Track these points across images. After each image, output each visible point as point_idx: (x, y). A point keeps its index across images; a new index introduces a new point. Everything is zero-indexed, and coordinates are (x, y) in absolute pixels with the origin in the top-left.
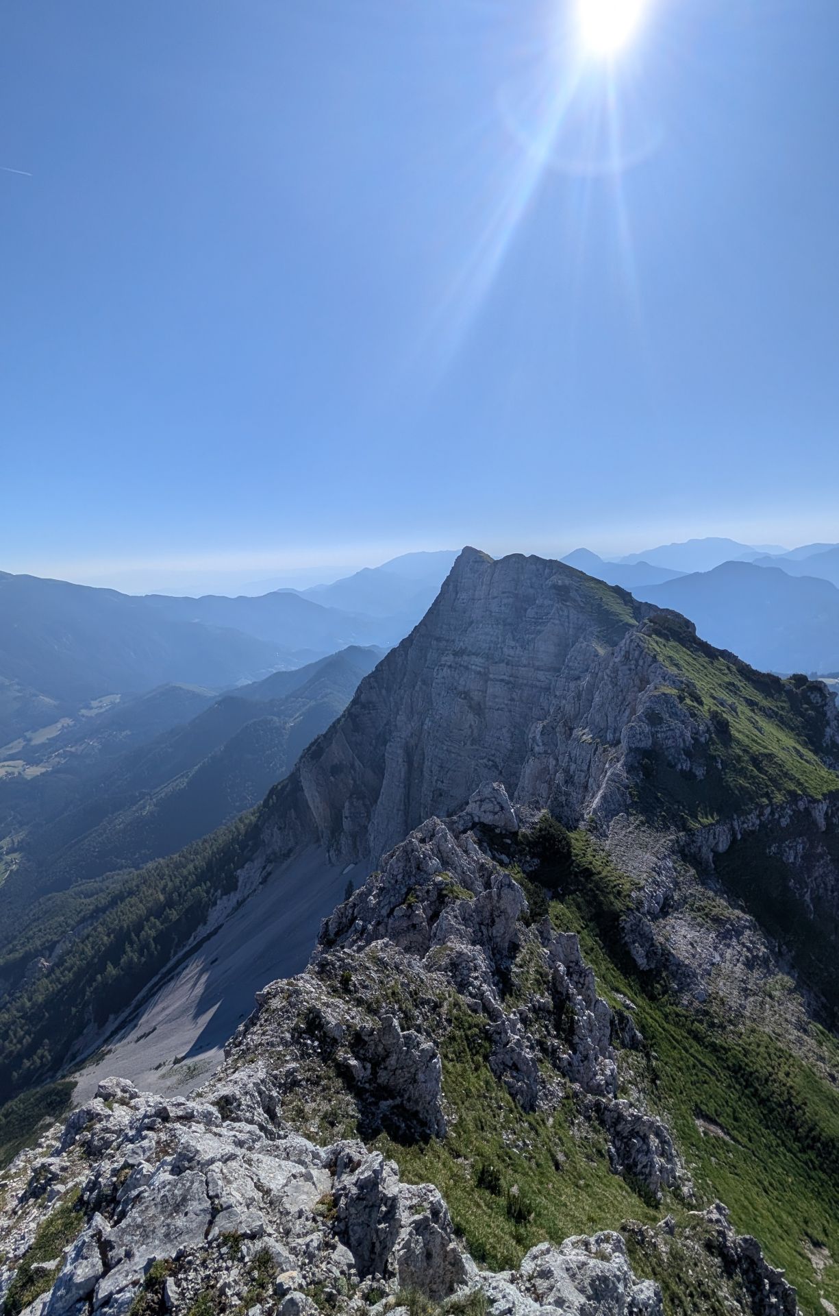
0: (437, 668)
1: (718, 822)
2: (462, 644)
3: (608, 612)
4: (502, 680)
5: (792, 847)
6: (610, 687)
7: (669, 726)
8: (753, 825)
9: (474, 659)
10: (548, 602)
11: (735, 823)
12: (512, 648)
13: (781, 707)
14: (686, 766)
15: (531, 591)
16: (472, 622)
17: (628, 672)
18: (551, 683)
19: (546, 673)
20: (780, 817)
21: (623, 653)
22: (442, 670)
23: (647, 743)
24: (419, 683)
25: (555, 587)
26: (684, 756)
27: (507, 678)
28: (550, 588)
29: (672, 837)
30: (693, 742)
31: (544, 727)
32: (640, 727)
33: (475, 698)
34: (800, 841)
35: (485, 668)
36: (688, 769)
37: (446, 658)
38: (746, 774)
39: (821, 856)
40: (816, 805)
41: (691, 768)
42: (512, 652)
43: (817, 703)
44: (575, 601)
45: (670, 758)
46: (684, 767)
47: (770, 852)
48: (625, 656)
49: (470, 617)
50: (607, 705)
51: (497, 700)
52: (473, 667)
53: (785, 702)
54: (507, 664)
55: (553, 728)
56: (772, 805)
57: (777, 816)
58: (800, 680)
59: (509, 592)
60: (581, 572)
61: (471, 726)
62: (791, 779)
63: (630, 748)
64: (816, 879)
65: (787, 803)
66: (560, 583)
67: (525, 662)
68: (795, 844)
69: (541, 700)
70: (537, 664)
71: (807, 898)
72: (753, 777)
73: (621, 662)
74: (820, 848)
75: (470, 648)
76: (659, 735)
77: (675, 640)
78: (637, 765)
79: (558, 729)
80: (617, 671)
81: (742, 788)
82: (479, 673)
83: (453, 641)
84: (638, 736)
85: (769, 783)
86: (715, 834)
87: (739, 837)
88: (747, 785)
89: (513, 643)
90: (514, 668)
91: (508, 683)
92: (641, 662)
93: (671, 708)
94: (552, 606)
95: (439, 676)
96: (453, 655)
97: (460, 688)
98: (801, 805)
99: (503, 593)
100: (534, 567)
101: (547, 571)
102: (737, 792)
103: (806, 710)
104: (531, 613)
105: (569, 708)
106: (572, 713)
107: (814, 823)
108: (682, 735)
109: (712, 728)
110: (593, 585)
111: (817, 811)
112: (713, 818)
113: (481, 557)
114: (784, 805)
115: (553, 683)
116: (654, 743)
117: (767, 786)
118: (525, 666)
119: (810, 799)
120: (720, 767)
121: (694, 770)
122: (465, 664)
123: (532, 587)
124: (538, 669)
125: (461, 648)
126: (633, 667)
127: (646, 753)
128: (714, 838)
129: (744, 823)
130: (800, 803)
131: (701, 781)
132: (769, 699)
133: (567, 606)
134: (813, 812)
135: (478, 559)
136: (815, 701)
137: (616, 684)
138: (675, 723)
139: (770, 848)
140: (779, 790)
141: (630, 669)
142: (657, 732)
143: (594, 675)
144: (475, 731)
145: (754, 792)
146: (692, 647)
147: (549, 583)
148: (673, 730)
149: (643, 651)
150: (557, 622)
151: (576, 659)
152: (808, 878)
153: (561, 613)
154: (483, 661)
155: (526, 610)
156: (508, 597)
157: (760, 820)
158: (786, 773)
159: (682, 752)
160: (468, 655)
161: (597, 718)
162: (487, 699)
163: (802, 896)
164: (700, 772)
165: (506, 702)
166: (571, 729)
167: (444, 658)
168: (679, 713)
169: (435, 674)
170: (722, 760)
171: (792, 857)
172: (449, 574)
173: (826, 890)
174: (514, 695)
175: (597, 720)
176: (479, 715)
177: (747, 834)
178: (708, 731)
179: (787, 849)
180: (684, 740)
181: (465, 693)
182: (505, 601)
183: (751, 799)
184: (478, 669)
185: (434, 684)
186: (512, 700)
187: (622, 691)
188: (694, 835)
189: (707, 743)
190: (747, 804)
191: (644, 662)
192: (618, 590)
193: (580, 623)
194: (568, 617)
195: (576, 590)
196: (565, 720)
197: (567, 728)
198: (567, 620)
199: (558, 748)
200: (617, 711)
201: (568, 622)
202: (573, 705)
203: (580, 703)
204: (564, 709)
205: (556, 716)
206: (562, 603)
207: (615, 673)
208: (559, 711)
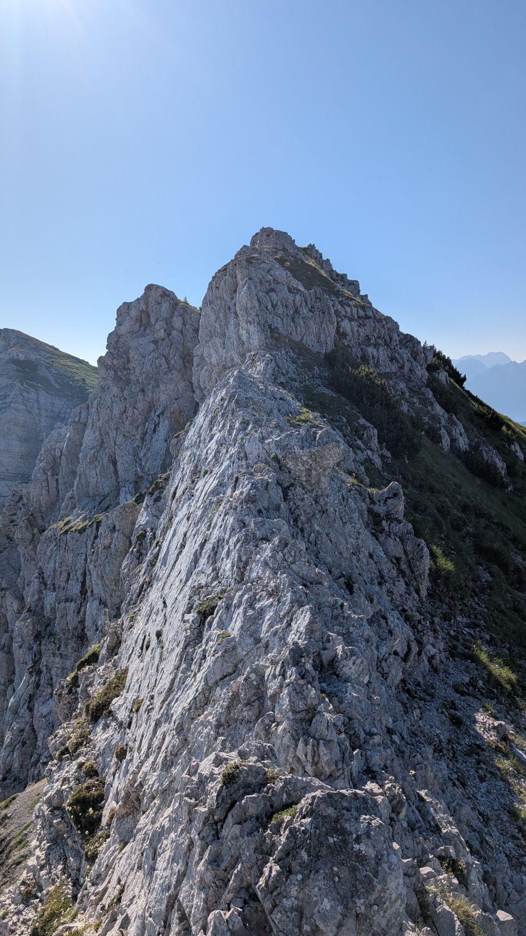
10: (5, 382)
25: (15, 361)
28: (7, 362)
44: (46, 381)
60: (53, 347)
66: (22, 357)
73: (131, 332)
94: (12, 386)
101: (2, 343)
106: (44, 500)
110: (70, 364)
126: (162, 334)
133: (35, 387)
137: (128, 382)
141: (155, 342)
147: (5, 357)
150: (21, 407)
153: (25, 394)
166: (44, 530)
175: (93, 481)
193: (56, 409)
194: (38, 401)
195: (47, 368)
196: (32, 515)
197: (36, 530)
198: (36, 405)
199: (21, 574)
200: (138, 437)
201: (38, 409)
202: (45, 484)
203: (57, 480)
204: (28, 499)
205: (15, 514)
206: (27, 383)
207: (122, 357)
208: (20, 505)
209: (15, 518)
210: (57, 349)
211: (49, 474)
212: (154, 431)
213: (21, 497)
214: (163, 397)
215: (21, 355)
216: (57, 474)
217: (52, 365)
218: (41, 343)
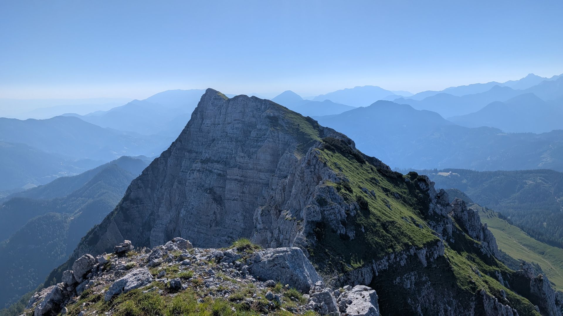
0: (189, 172)
1: (363, 266)
2: (207, 155)
3: (303, 134)
4: (236, 180)
5: (409, 278)
6: (300, 182)
7: (331, 207)
8: (385, 266)
9: (216, 165)
10: (264, 127)
11: (374, 266)
12: (242, 157)
13: (404, 192)
14: (343, 231)
15: (254, 120)
16: (214, 140)
17: (310, 173)
18: (269, 181)
19: (266, 174)
20: (400, 260)
21: (306, 161)
22: (193, 173)
23: (319, 218)
24: (176, 183)
25: (269, 117)
26: (341, 225)
27: (240, 178)
28: (266, 117)
29: (336, 277)
30: (346, 216)
31: (263, 211)
32: (314, 208)
33: (218, 193)
34: (413, 274)
35: (223, 171)
36: (344, 233)
37: (196, 165)
38: (379, 234)
39: (425, 282)
40: (420, 251)
41: (346, 233)
42: (242, 160)
43: (424, 189)
44: (282, 126)
45: (333, 227)
46: (342, 232)
47: (396, 283)
48: (308, 163)
49: (212, 136)
50: (299, 195)
51: (233, 193)
52: (216, 171)
53: (405, 189)
54: (239, 168)
55: (269, 211)
56: (395, 253)
57: (398, 259)
58: (413, 175)
59: (238, 120)
60: (285, 108)
61: (215, 213)
62: (405, 236)
63: (308, 221)
64: (423, 297)
65: (404, 251)
66: (272, 115)
67: (251, 166)
68: (410, 276)
69: (263, 191)
70: (259, 168)
71: (419, 309)
72: (383, 236)
73: (305, 167)
74: (424, 277)
75: (213, 158)
76: (325, 212)
77: (339, 153)
78: (312, 232)
79: (271, 212)
80: (304, 172)
81: (377, 243)
82: (219, 175)
83: (201, 153)
84: (313, 214)
85: (393, 239)
86: (362, 273)
87: (377, 274)
88: (380, 241)
89: (242, 154)
90: (244, 171)
91: (240, 181)
92: (317, 167)
93: (332, 195)
94: (267, 129)
95: (191, 178)
96: (201, 162)
97: (207, 186)
98: (412, 252)
99: (235, 120)
100: (254, 103)
101: (263, 107)
102: (374, 246)
103: (418, 193)
104: (253, 134)
105: (278, 197)
106: (280, 200)
107: (420, 263)
108: (339, 211)
109: (358, 207)
110: (293, 116)
111: (421, 254)
112: (360, 263)
113: (219, 96)
114: (402, 252)
115: (270, 181)
116: (323, 218)
117: (391, 241)
118: (251, 169)
119: (416, 247)
120: (363, 231)
121: (348, 234)
122: (210, 169)
123: (253, 117)
124: (260, 171)
125: (207, 158)
126: (313, 170)
127: (318, 224)
128: (362, 276)
129: (379, 265)
130: (411, 250)
131: (352, 240)
132: (397, 187)
133: (277, 130)
134: (419, 256)
135: (217, 97)
136: (422, 188)
137: (304, 181)
138: (335, 204)
139: (395, 280)
140: (399, 243)
141: (311, 172)
142: (324, 210)
143: (293, 175)
144: (218, 216)
145: (384, 245)
146: (350, 157)
147: (265, 114)
148: (333, 209)
149: (318, 160)
150: (271, 140)
151: (284, 164)
152: (419, 297)
153: (273, 134)
154: (221, 166)
155: (250, 132)
156: (238, 123)
157: (389, 263)
158: (402, 232)
159: (340, 223)
160: (212, 163)
161: (294, 203)
162: (226, 192)
163: (416, 308)
164: (351, 235)
165: (239, 194)
166: (280, 211)
167: (194, 165)
168: (337, 198)
169: (188, 176)
170: (364, 226)
171: (409, 285)
172: (197, 106)
173: (430, 304)
174: (245, 190)
175: (294, 204)
176: (221, 204)
177: (381, 272)
178: (355, 208)
179: (406, 280)
180: (341, 215)
181: (210, 189)
182: (237, 126)
183: (382, 250)
184: (219, 172)
185: (187, 184)
186: (243, 193)
187: (307, 185)
188: (349, 275)
189: (355, 216)
190: (380, 254)
191: (319, 167)
192: (309, 120)
193: (286, 140)
194: (278, 137)
195: (283, 120)
196: (276, 205)
197: (277, 211)
198: (277, 139)
199: (272, 224)
200: (305, 198)
201: (278, 140)
202: (281, 195)
203: (285, 194)
204: (275, 198)
205: (271, 203)
206: (274, 128)
207: (302, 174)
208: (272, 200)
209: (270, 204)
210: (287, 109)
211: (282, 191)
212: (309, 198)
213: (273, 197)
214: (312, 189)
215: (271, 114)
216: (285, 192)
217: (285, 118)
218: (281, 106)
